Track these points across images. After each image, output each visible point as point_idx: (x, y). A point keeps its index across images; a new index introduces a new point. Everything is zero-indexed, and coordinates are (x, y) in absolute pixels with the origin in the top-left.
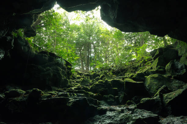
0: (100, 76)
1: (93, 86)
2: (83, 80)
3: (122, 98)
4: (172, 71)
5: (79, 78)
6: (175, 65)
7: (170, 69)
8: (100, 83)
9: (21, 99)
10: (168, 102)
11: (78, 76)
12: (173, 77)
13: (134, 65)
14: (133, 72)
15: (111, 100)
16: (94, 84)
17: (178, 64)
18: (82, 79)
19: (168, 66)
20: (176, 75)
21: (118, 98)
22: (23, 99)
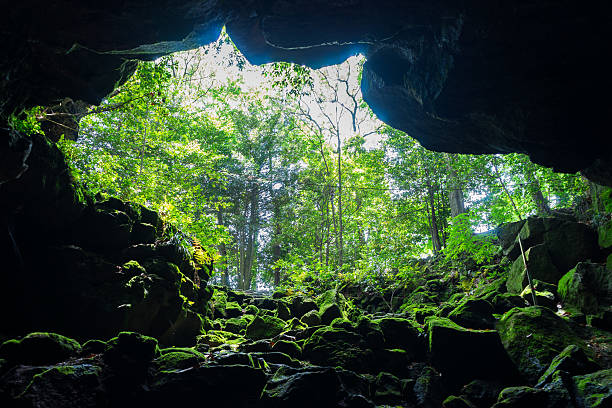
0: (318, 310)
1: (315, 340)
2: (257, 320)
3: (424, 385)
4: (587, 300)
5: (235, 313)
6: (596, 277)
7: (580, 291)
8: (342, 330)
9: (82, 370)
10: (598, 403)
11: (230, 305)
12: (589, 319)
13: (431, 278)
14: (430, 301)
15: (391, 391)
16: (319, 334)
17: (605, 275)
18: (252, 317)
19: (569, 279)
20: (602, 313)
21: (410, 385)
22: (87, 368)
